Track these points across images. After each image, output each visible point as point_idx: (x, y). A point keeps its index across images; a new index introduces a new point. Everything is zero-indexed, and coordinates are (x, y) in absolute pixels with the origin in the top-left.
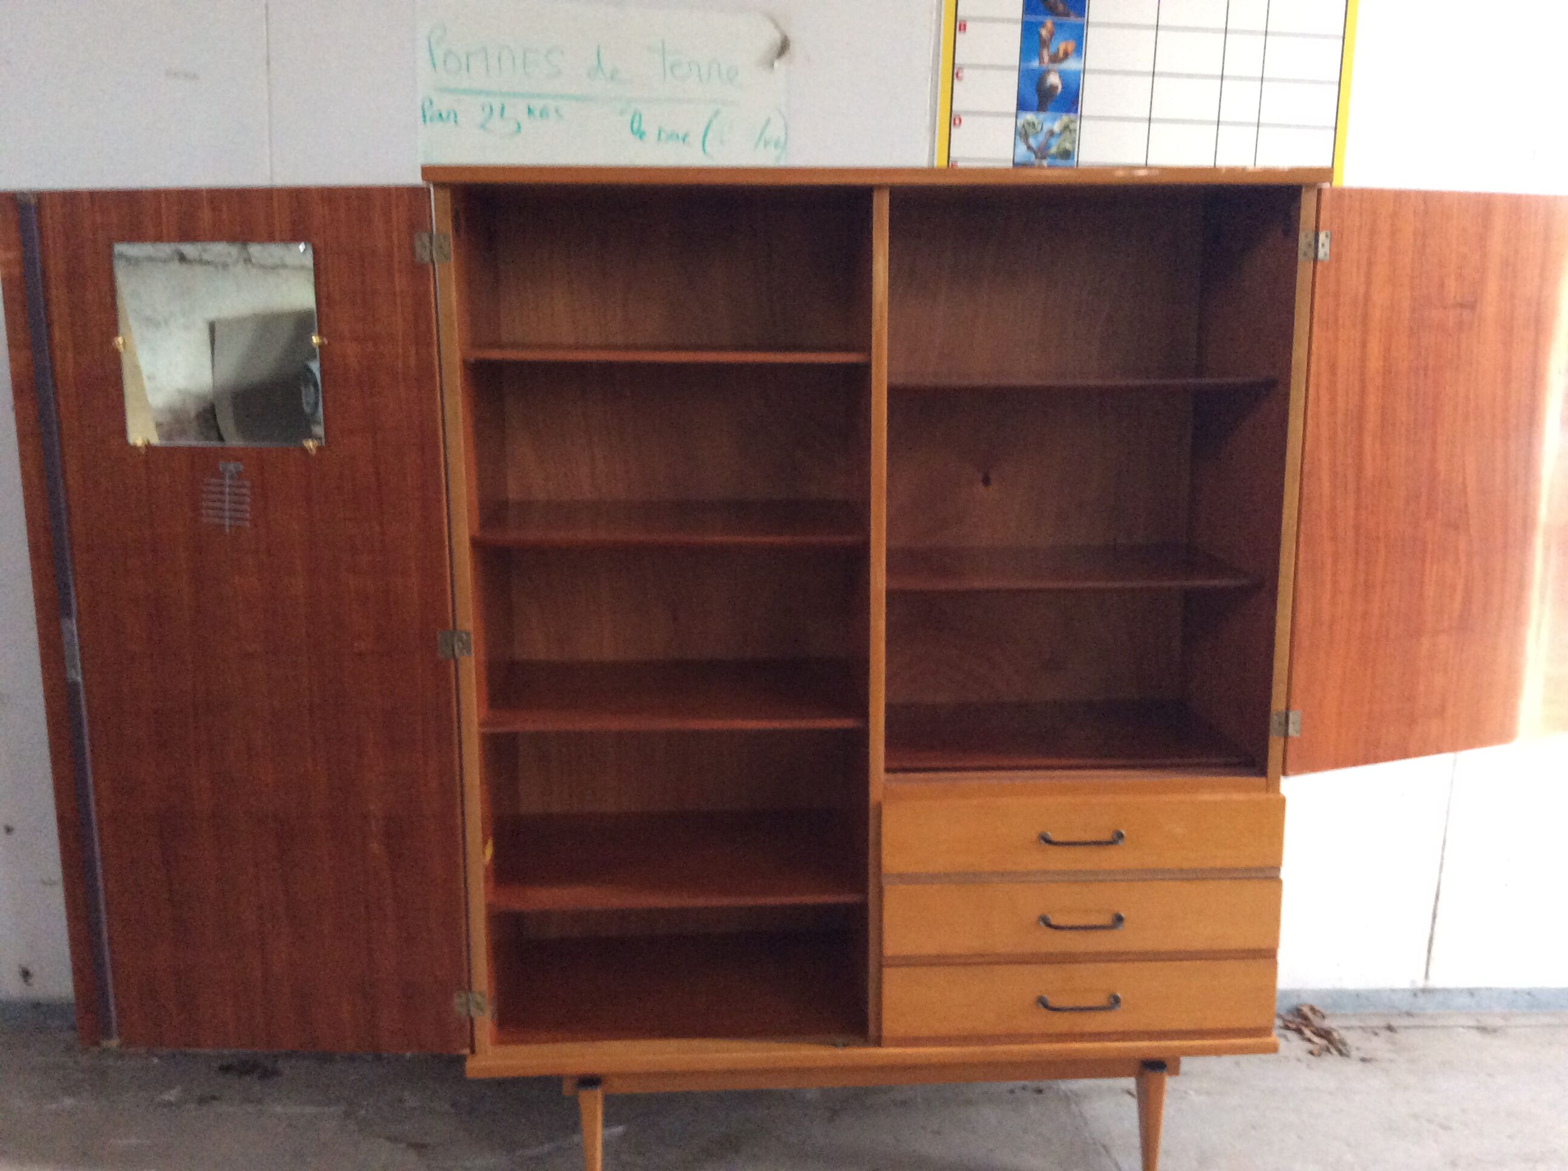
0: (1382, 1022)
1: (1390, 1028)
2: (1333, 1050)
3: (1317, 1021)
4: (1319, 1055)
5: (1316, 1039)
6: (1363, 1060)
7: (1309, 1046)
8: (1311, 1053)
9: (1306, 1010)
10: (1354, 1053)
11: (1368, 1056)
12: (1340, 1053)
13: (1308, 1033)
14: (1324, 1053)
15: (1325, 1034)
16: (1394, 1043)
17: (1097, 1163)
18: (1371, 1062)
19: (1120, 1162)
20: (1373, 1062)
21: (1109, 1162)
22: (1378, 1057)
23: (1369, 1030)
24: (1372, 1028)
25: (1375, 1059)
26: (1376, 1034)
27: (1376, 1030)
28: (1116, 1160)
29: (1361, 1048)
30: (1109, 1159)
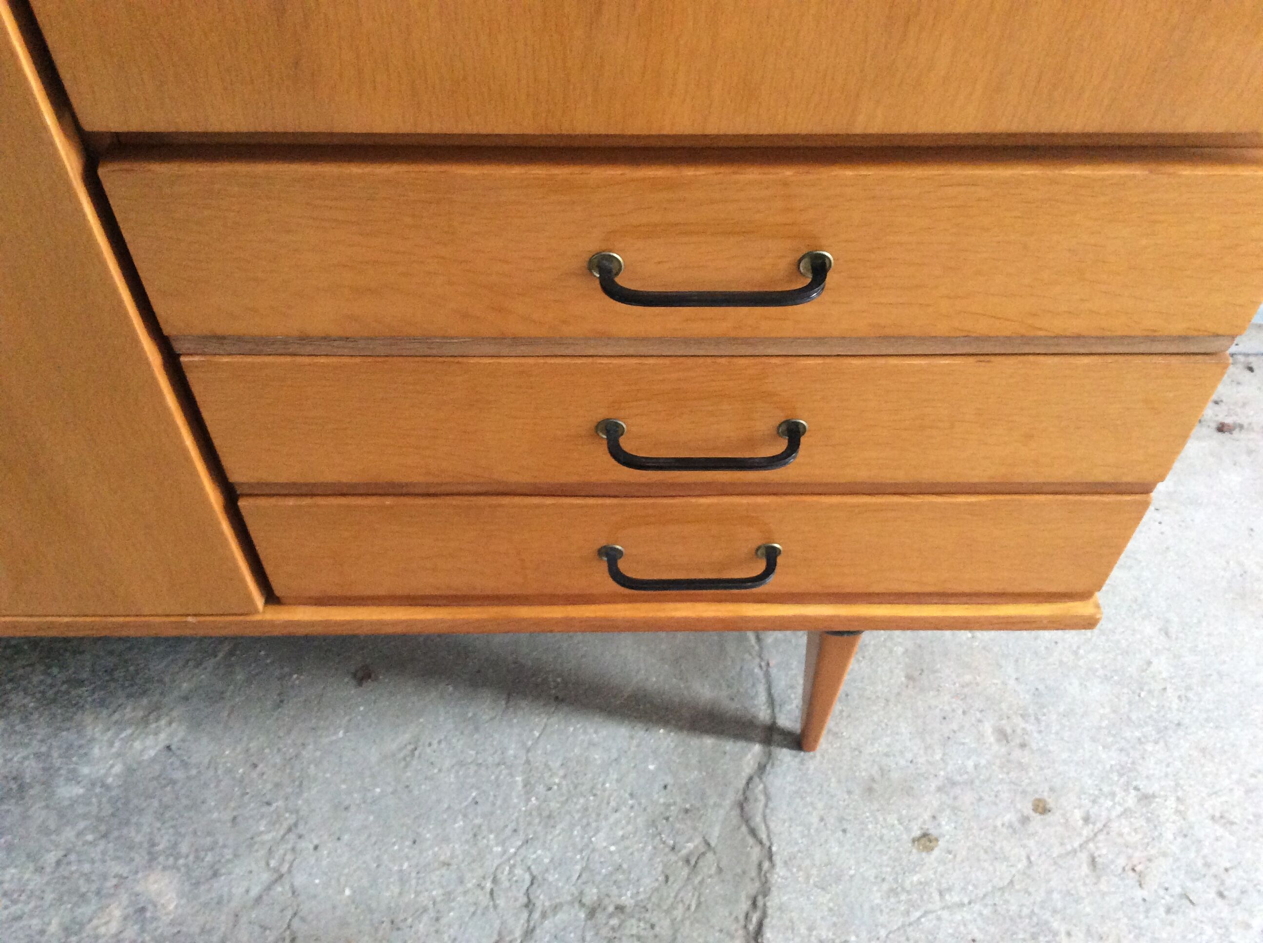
17: (738, 668)
18: (1234, 432)
19: (773, 671)
20: (1236, 434)
21: (757, 670)
22: (1244, 421)
23: (1241, 359)
24: (1247, 355)
25: (1241, 427)
26: (1251, 369)
27: (1252, 359)
28: (768, 664)
29: (1222, 401)
30: (757, 660)
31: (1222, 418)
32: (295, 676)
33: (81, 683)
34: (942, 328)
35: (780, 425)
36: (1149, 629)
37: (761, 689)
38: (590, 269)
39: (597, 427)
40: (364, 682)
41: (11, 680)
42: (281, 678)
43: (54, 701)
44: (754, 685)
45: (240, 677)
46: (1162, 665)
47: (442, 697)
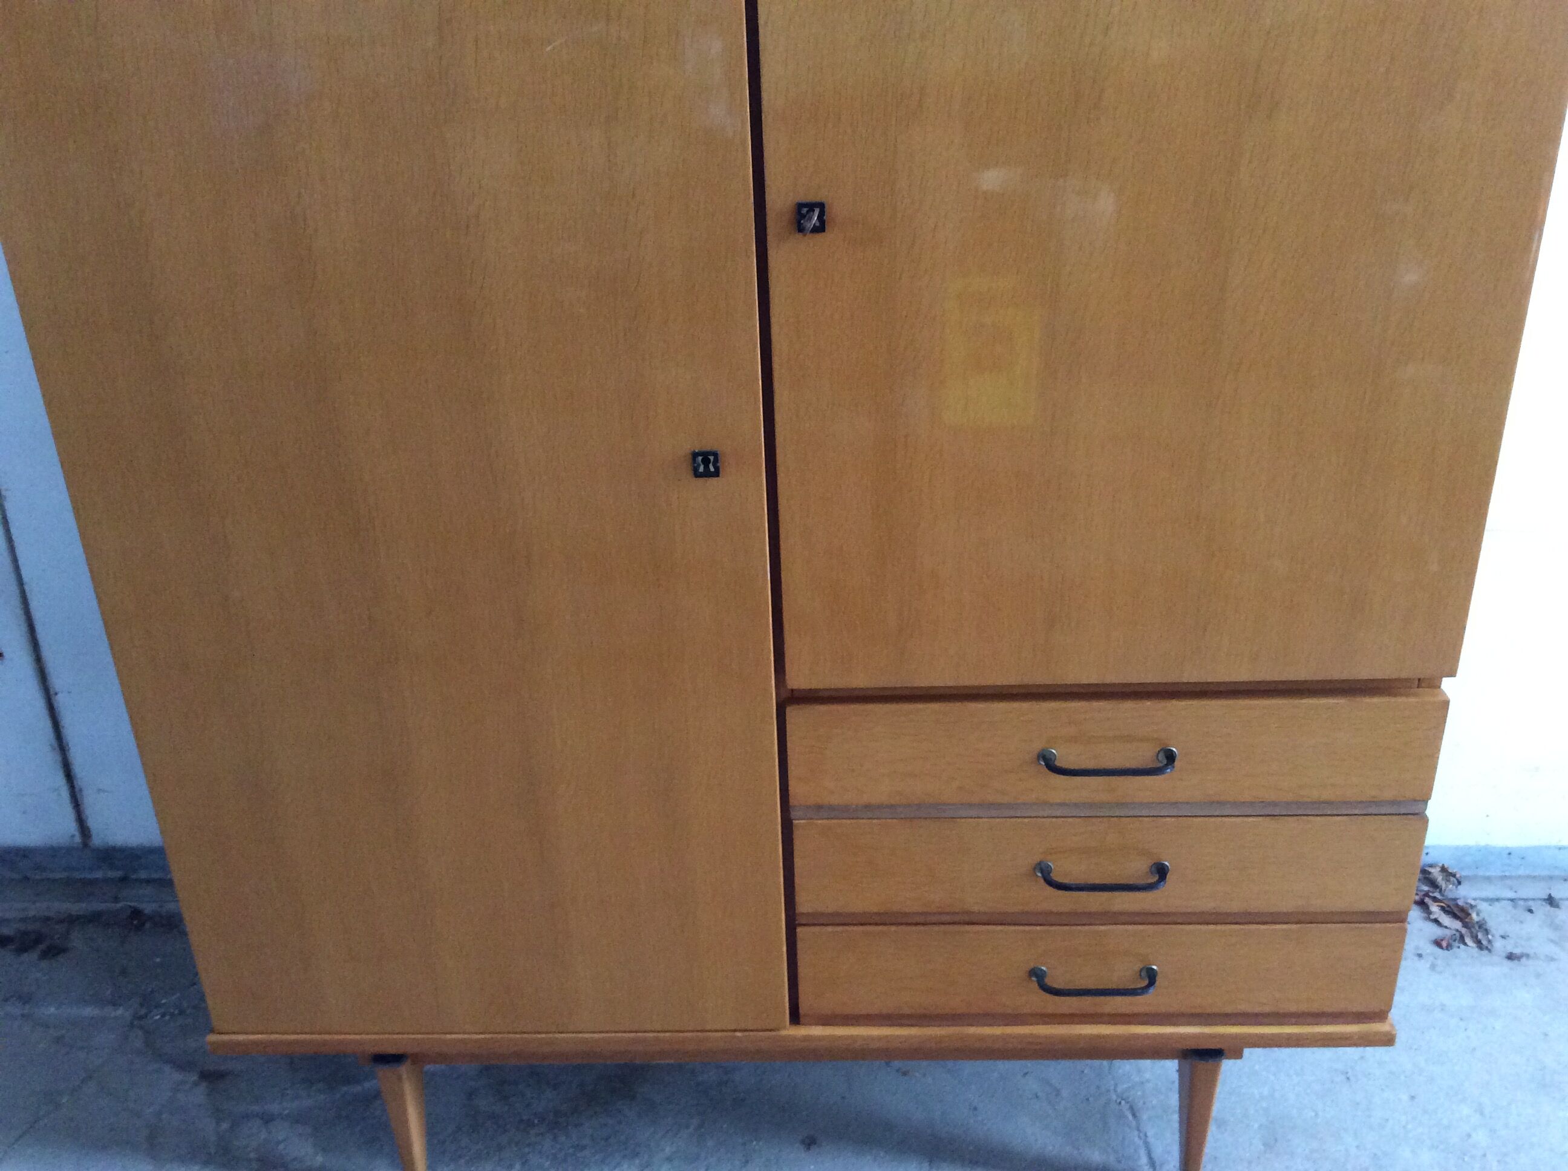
0: (1539, 891)
1: (1551, 901)
2: (1468, 940)
3: (1451, 891)
4: (1449, 947)
5: (1446, 920)
6: (1511, 957)
7: (1436, 932)
8: (1438, 943)
9: (1435, 872)
10: (1498, 944)
11: (1517, 951)
12: (1479, 943)
13: (1435, 908)
14: (1456, 944)
15: (1459, 912)
16: (1556, 928)
17: (1121, 1138)
18: (1521, 960)
19: (1151, 1140)
20: (1524, 960)
21: (1136, 1139)
22: (1531, 952)
23: (1521, 903)
24: (1525, 900)
25: (1528, 956)
26: (1531, 911)
27: (1531, 903)
28: (1146, 1136)
29: (1508, 936)
30: (1136, 1133)
31: (1510, 949)
32: (754, 1143)
33: (584, 1148)
34: (1247, 797)
35: (1152, 866)
36: (1466, 1111)
37: (1142, 1153)
38: (1038, 760)
39: (1035, 869)
40: (811, 1147)
41: (529, 1145)
42: (744, 1144)
43: (565, 1160)
44: (1135, 1150)
45: (710, 1143)
46: (1481, 1137)
47: (875, 1160)
